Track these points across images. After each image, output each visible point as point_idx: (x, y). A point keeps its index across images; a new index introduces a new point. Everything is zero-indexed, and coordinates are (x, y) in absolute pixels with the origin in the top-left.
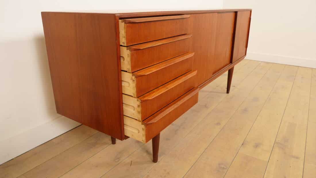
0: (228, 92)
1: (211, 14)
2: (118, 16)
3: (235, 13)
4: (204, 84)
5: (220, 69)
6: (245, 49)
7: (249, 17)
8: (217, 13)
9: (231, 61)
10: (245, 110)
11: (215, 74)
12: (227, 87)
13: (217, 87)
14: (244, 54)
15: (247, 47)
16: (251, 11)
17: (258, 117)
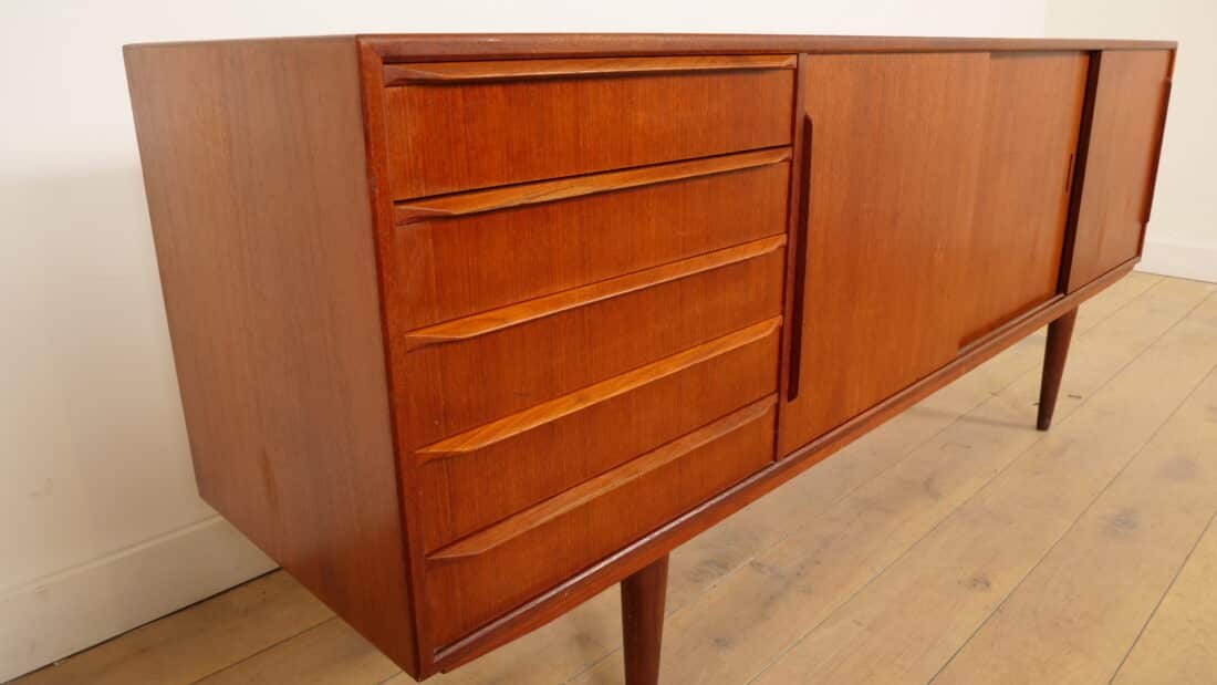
0: (1043, 422)
1: (956, 56)
2: (372, 47)
3: (1087, 58)
4: (909, 395)
5: (1003, 320)
6: (1137, 227)
7: (1161, 77)
8: (988, 54)
9: (1061, 285)
10: (1123, 523)
11: (968, 347)
12: (1038, 401)
13: (994, 394)
14: (1134, 253)
15: (1145, 217)
16: (1172, 53)
17: (1189, 564)
